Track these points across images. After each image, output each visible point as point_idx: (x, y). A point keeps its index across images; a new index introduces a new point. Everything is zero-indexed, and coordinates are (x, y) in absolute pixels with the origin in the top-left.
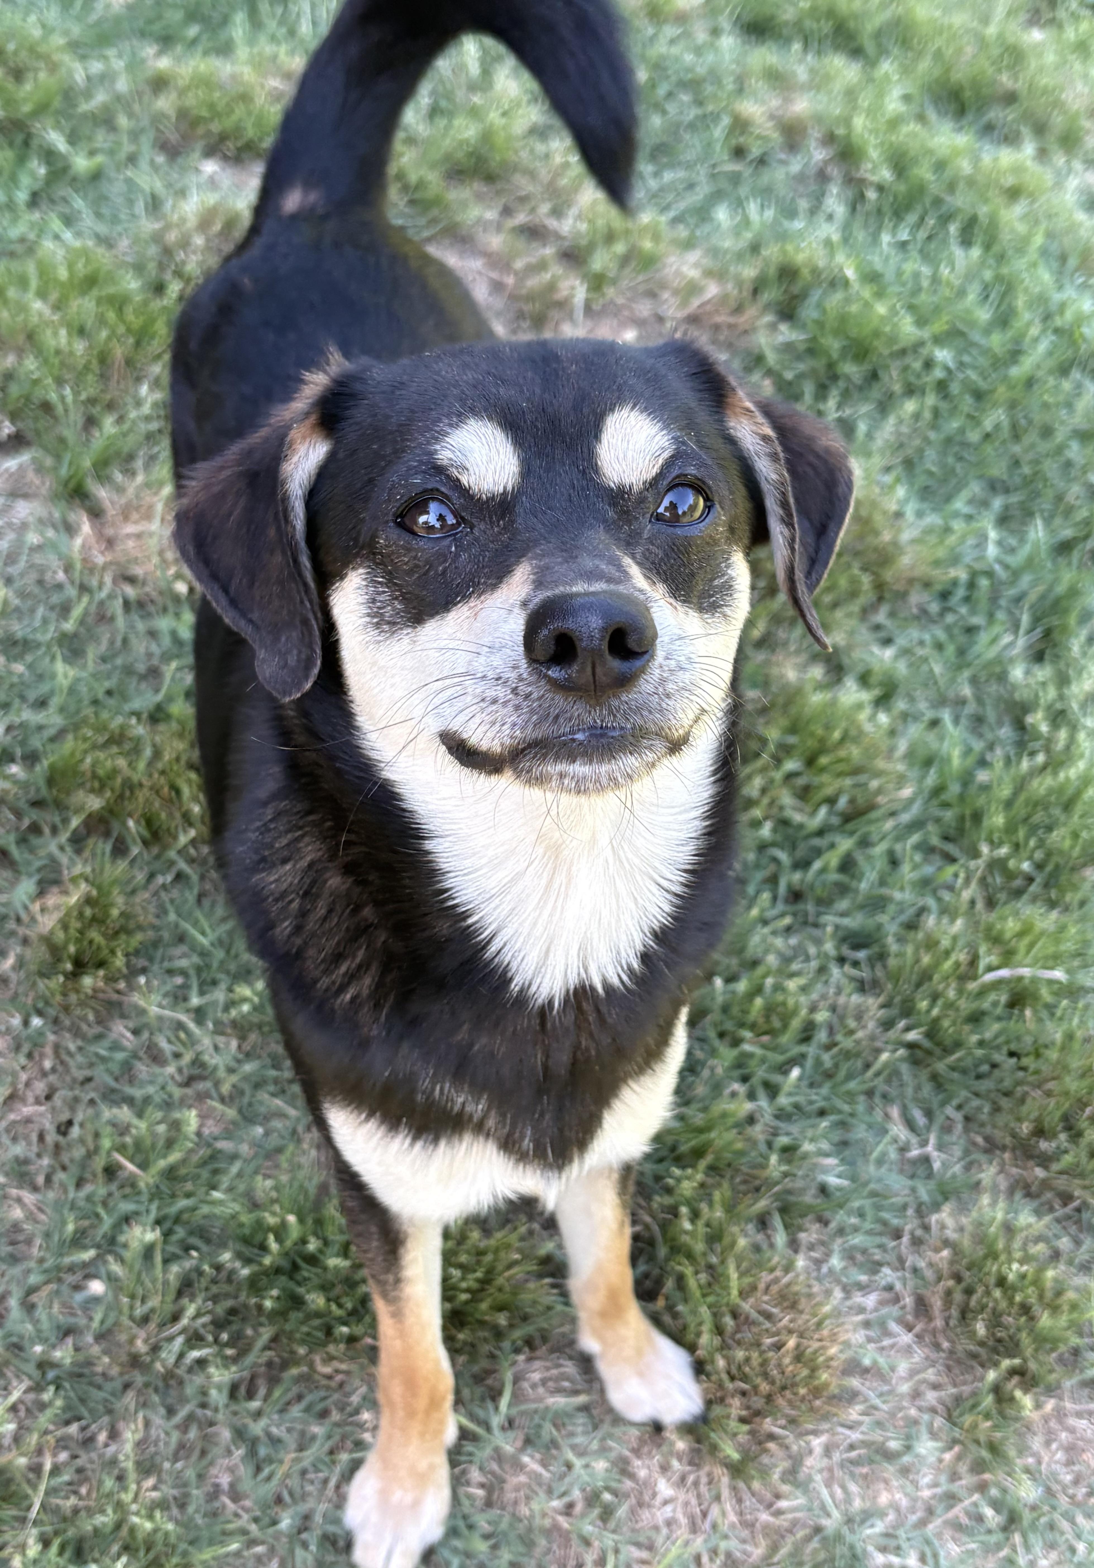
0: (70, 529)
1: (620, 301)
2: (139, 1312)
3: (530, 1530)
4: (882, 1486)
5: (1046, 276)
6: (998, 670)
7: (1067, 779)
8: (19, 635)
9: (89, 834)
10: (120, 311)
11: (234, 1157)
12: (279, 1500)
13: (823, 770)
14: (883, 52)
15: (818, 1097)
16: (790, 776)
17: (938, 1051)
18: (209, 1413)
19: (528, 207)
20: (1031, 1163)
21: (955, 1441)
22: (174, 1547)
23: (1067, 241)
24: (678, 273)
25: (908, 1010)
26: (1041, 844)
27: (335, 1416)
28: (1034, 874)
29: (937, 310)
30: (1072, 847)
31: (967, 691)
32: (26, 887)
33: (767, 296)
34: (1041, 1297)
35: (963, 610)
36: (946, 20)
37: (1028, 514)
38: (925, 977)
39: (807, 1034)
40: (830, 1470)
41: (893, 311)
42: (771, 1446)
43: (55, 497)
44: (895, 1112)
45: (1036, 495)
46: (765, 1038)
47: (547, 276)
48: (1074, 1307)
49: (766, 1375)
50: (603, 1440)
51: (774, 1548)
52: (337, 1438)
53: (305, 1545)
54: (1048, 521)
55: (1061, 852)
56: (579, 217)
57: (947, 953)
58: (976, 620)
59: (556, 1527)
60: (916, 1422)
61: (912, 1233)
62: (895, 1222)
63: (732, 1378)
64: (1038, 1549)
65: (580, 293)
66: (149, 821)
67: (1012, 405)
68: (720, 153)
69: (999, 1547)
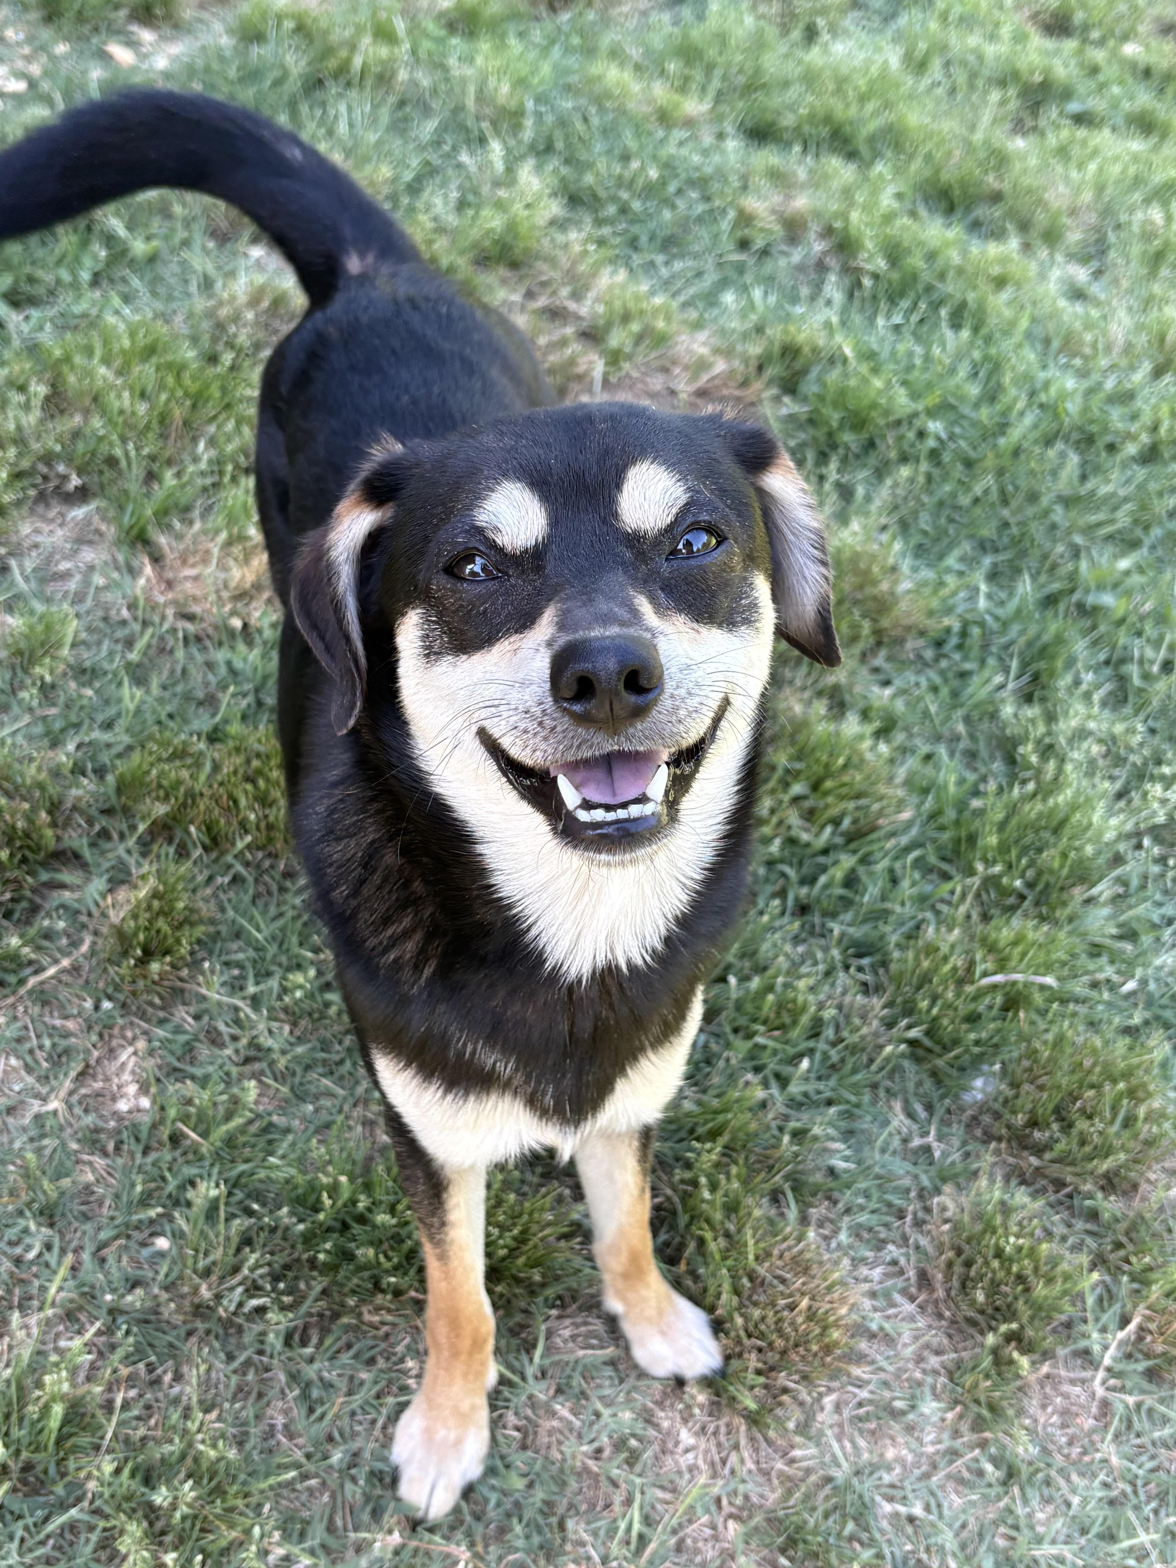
0: (133, 572)
1: (635, 374)
2: (201, 1265)
3: (562, 1471)
4: (888, 1442)
5: (1030, 356)
6: (991, 709)
7: (1057, 805)
8: (87, 664)
9: (153, 840)
10: (178, 377)
11: (287, 1131)
12: (330, 1439)
13: (827, 793)
14: (877, 155)
15: (826, 1088)
16: (796, 800)
17: (937, 1049)
18: (265, 1359)
19: (549, 290)
20: (1025, 1153)
21: (956, 1402)
22: (235, 1477)
23: (1051, 326)
24: (689, 351)
25: (909, 1009)
26: (1032, 864)
27: (381, 1363)
28: (1026, 892)
29: (930, 386)
30: (1062, 866)
31: (961, 728)
32: (98, 884)
33: (771, 372)
34: (1036, 1269)
35: (957, 656)
36: (935, 126)
37: (1017, 571)
38: (925, 979)
39: (815, 1031)
40: (841, 1425)
41: (888, 384)
42: (785, 1398)
43: (118, 543)
44: (898, 1106)
45: (1023, 554)
46: (776, 1033)
47: (569, 351)
48: (1067, 1277)
49: (780, 1331)
50: (628, 1393)
51: (789, 1493)
52: (383, 1383)
53: (354, 1480)
54: (1034, 578)
55: (1051, 871)
56: (597, 300)
57: (945, 959)
58: (968, 666)
59: (586, 1469)
60: (920, 1384)
61: (915, 1214)
62: (898, 1202)
63: (749, 1336)
64: (1035, 1503)
65: (599, 368)
66: (209, 828)
67: (1000, 472)
68: (727, 244)
69: (999, 1498)
